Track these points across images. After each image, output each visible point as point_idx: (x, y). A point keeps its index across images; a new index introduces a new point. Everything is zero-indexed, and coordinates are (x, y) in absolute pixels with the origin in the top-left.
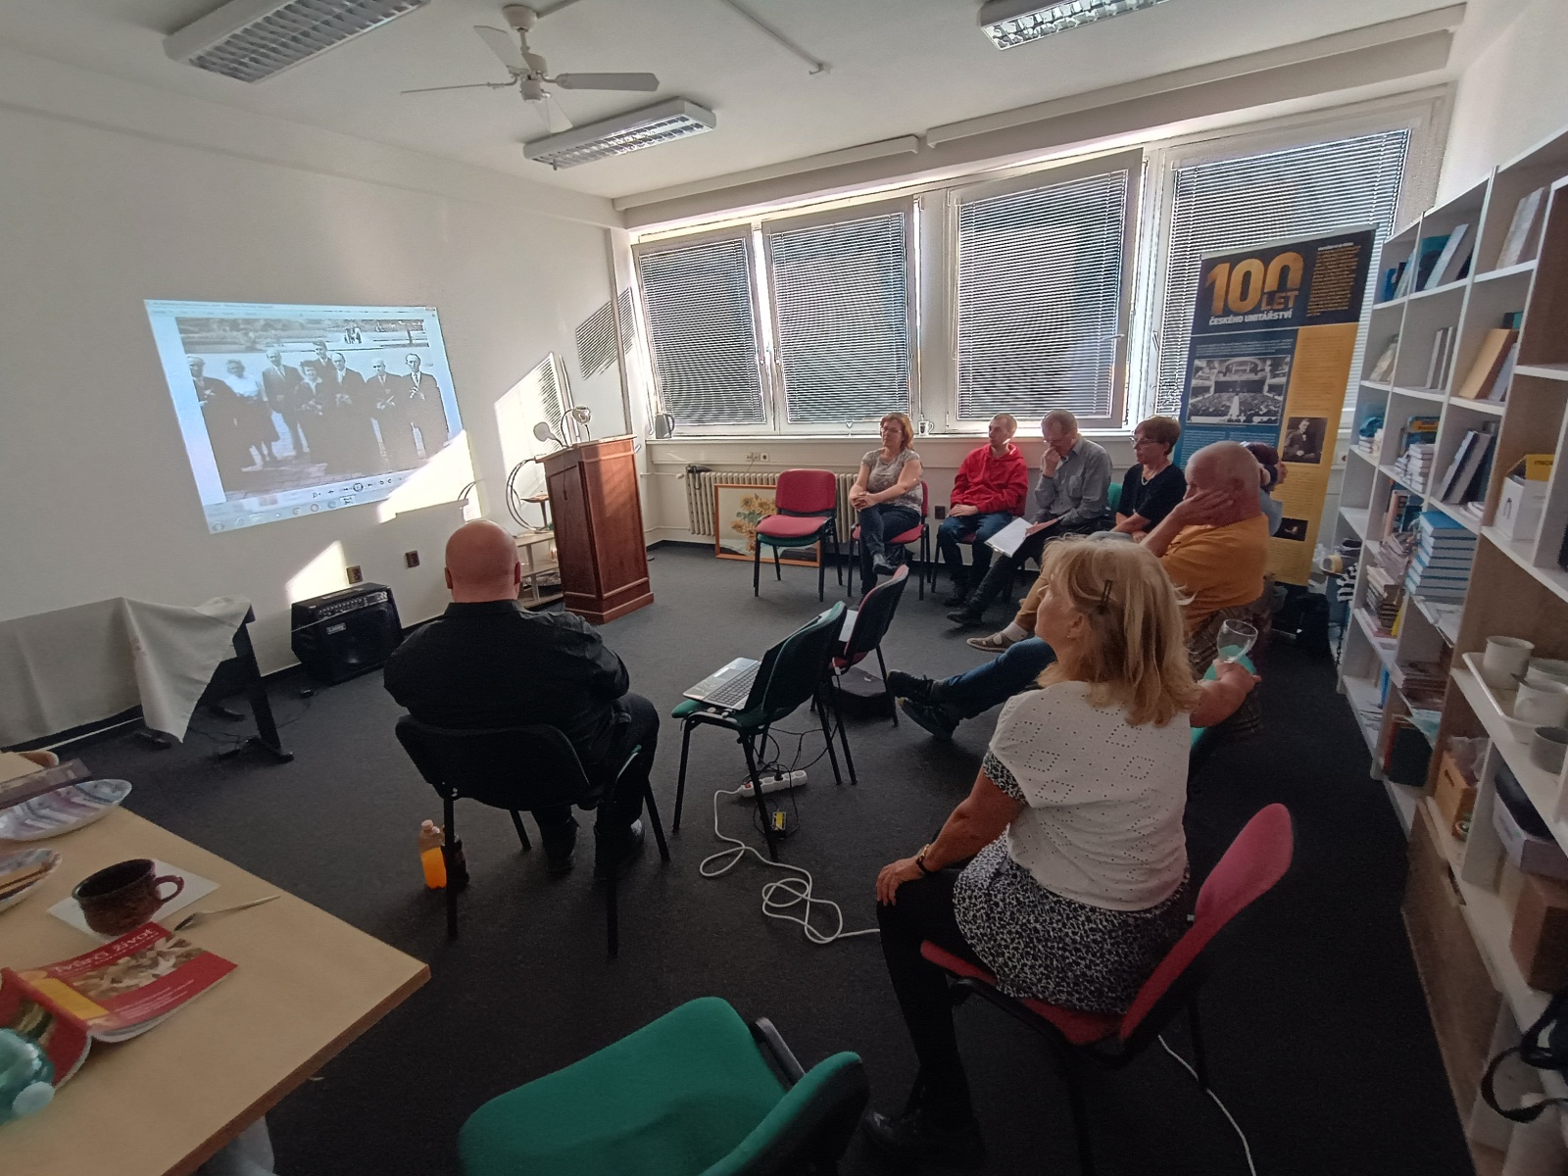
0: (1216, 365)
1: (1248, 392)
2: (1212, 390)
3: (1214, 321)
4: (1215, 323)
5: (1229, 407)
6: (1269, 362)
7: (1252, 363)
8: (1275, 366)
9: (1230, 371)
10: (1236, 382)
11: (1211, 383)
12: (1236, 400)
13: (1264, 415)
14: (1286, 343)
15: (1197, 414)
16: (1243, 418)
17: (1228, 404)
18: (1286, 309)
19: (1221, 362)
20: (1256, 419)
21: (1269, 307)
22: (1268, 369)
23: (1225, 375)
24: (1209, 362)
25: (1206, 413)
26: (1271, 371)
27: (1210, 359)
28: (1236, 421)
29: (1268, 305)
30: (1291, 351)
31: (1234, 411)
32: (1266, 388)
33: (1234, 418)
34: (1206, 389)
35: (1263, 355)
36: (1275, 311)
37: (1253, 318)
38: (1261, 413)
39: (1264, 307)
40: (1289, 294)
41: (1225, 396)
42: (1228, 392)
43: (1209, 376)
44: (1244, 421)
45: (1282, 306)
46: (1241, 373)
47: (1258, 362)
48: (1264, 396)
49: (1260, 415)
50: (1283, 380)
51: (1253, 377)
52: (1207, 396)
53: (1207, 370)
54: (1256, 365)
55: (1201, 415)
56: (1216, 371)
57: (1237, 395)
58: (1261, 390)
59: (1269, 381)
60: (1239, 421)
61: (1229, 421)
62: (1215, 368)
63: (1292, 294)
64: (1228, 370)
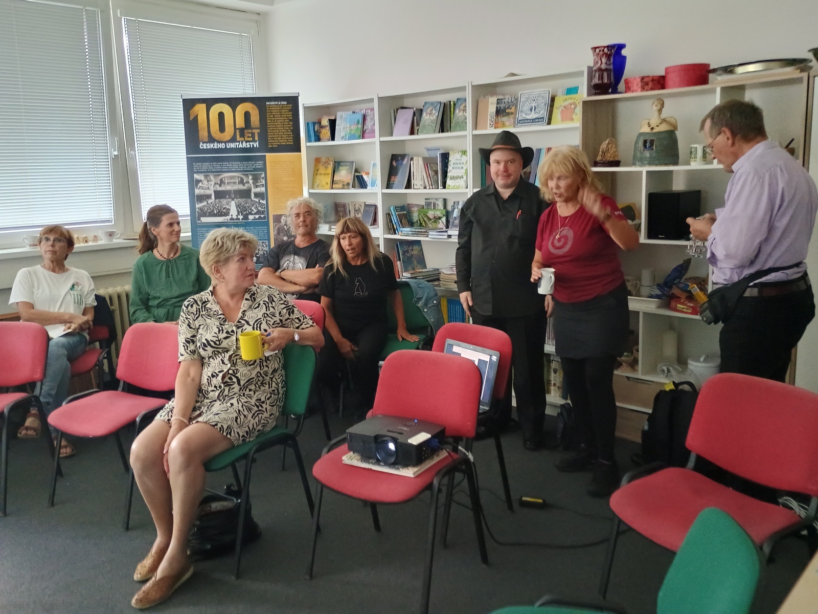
0: (212, 178)
1: (240, 198)
2: (213, 196)
3: (203, 146)
4: (205, 148)
5: (229, 209)
6: (250, 177)
7: (238, 177)
8: (256, 179)
9: (225, 183)
10: (231, 191)
11: (211, 192)
12: (233, 204)
13: (255, 214)
14: (259, 164)
15: (205, 216)
16: (241, 217)
17: (227, 207)
18: (254, 141)
19: (215, 176)
20: (251, 217)
21: (242, 139)
22: (251, 182)
23: (220, 186)
24: (206, 176)
25: (212, 214)
26: (253, 183)
27: (206, 173)
28: (236, 219)
29: (241, 137)
30: (264, 169)
31: (234, 212)
32: (253, 196)
33: (235, 217)
34: (209, 197)
35: (246, 172)
36: (246, 142)
37: (232, 145)
38: (253, 212)
39: (238, 138)
40: (253, 131)
41: (224, 201)
42: (225, 198)
43: (208, 186)
44: (242, 219)
45: (251, 139)
46: (232, 184)
47: (243, 177)
48: (252, 201)
49: (252, 214)
50: (263, 189)
51: (241, 187)
52: (209, 202)
53: (205, 182)
54: (242, 179)
55: (208, 216)
56: (213, 183)
57: (233, 200)
58: (250, 197)
59: (253, 190)
60: (239, 219)
61: (231, 219)
62: (211, 181)
63: (256, 131)
64: (222, 182)
